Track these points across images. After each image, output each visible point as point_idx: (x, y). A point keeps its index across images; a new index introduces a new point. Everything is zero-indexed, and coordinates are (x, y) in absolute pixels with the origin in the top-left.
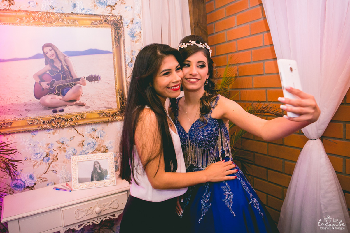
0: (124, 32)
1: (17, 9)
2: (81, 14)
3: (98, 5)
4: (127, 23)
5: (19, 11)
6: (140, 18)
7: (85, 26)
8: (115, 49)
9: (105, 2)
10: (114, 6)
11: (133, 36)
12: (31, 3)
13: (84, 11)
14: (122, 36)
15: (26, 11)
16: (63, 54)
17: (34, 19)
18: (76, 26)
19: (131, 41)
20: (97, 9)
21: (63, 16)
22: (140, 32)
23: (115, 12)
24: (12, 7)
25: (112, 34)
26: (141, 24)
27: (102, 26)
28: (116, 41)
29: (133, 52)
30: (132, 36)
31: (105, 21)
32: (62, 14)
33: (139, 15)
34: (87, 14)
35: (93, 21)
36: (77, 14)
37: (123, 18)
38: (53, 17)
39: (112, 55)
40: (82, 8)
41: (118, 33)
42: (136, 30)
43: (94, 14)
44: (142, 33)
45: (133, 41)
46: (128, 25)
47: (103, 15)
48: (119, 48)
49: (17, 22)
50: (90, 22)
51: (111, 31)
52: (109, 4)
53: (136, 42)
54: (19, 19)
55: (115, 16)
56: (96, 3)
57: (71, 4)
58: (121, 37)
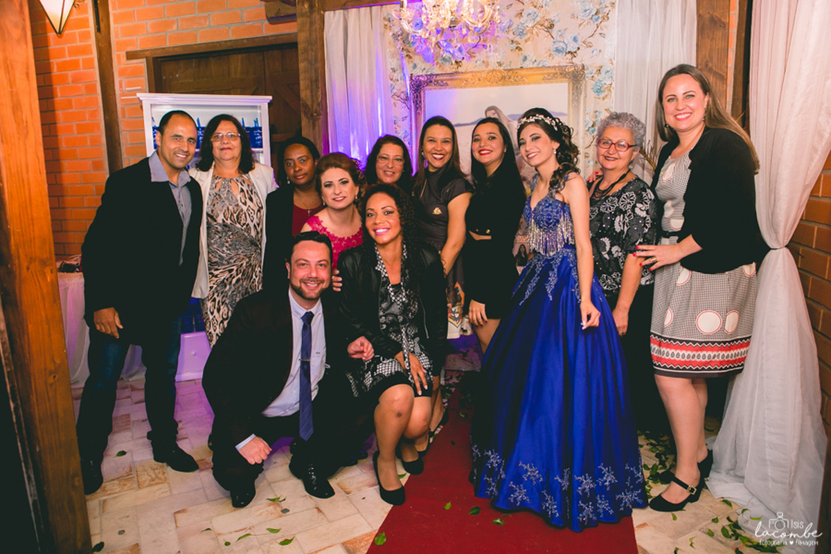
0: (586, 86)
1: (463, 71)
2: (531, 68)
3: (554, 53)
4: (591, 74)
5: (465, 73)
6: (612, 63)
7: (535, 83)
8: (571, 109)
9: (563, 48)
10: (575, 52)
11: (599, 91)
12: (478, 62)
13: (535, 63)
14: (583, 93)
15: (472, 72)
16: (506, 118)
17: (479, 80)
18: (524, 84)
19: (595, 98)
20: (553, 58)
21: (510, 73)
22: (611, 85)
23: (576, 61)
24: (460, 70)
25: (569, 90)
26: (614, 72)
27: (556, 80)
28: (573, 100)
29: (597, 113)
30: (597, 92)
31: (561, 74)
32: (510, 70)
33: (611, 60)
34: (538, 68)
35: (546, 76)
36: (527, 68)
37: (585, 68)
38: (500, 75)
39: (566, 117)
40: (533, 60)
41: (577, 88)
42: (605, 82)
43: (548, 65)
44: (613, 86)
45: (599, 98)
46: (593, 77)
47: (558, 67)
48: (577, 108)
49: (463, 84)
50: (542, 77)
51: (569, 86)
52: (568, 50)
53: (604, 99)
54: (465, 82)
55: (575, 66)
56: (551, 52)
57: (522, 57)
58: (581, 93)
